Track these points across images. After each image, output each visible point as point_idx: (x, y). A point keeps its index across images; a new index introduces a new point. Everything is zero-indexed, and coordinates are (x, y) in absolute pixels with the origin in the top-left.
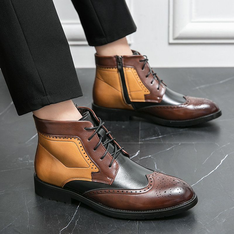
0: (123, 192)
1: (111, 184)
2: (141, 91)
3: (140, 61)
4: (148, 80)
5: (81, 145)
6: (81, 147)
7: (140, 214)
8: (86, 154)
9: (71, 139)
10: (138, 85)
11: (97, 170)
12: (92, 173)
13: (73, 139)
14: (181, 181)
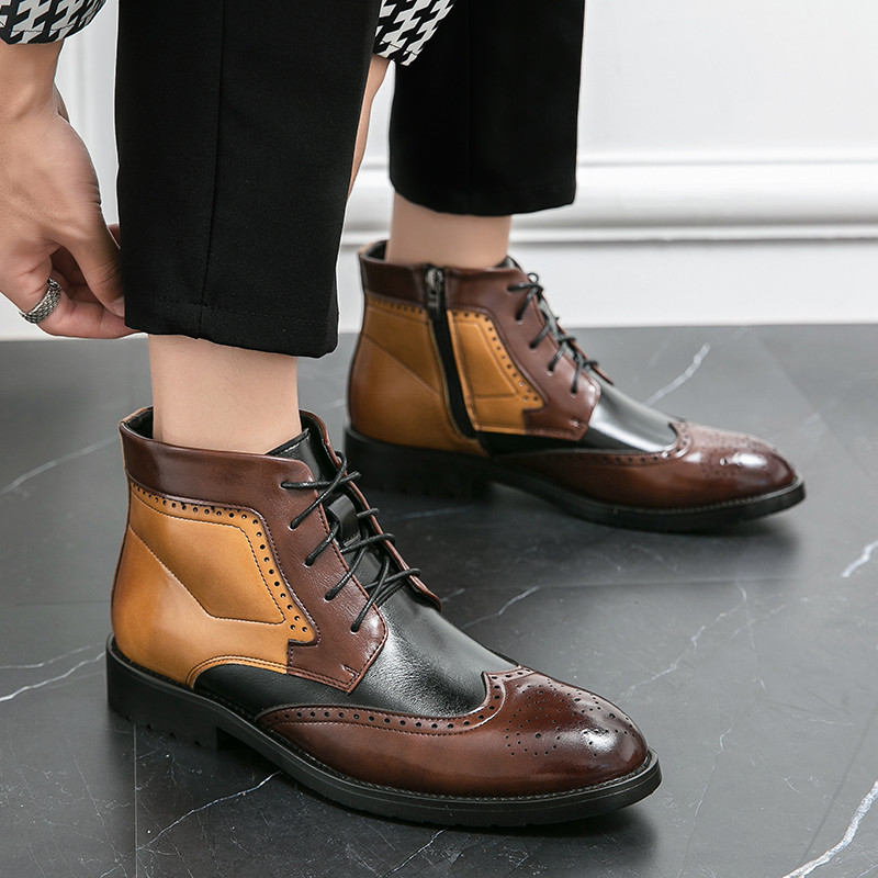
0: (387, 720)
1: (352, 688)
2: (511, 395)
3: (511, 289)
4: (537, 357)
5: (262, 540)
6: (263, 547)
7: (441, 804)
8: (276, 573)
9: (231, 515)
10: (501, 373)
11: (309, 636)
12: (291, 644)
13: (237, 519)
14: (602, 705)
